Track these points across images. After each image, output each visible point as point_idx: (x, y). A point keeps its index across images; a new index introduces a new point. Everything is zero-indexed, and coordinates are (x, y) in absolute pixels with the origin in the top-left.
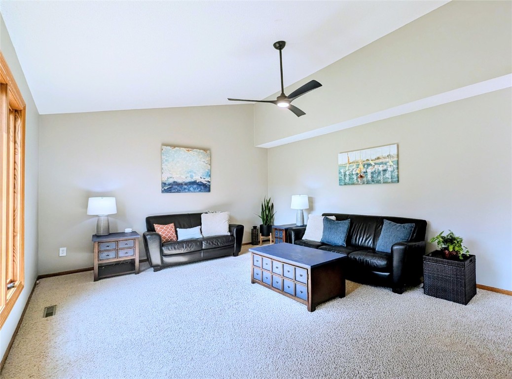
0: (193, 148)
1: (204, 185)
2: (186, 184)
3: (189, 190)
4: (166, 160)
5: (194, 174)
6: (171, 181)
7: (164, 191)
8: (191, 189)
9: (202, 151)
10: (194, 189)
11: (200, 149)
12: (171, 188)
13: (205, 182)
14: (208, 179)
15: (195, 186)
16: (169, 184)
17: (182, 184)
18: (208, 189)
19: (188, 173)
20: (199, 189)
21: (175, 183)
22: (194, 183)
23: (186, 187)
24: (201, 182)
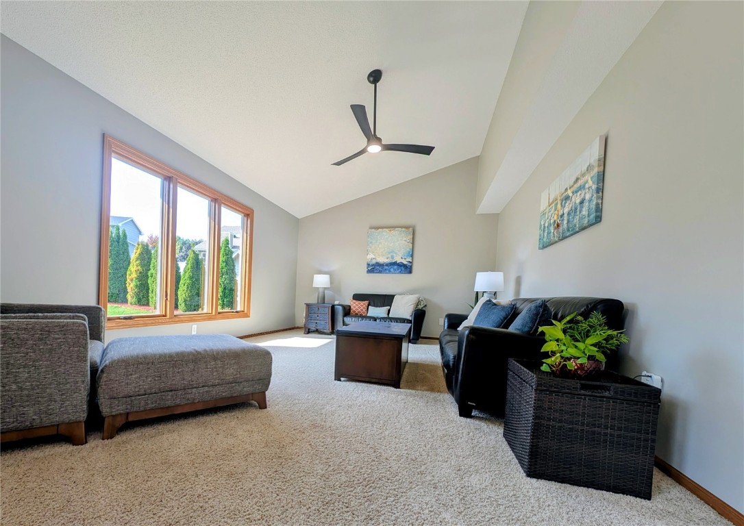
0: (394, 227)
1: (404, 266)
2: (387, 265)
3: (390, 271)
4: (371, 243)
5: (395, 255)
6: (374, 262)
7: (369, 272)
8: (392, 270)
9: (403, 229)
10: (395, 270)
11: (402, 227)
12: (375, 268)
13: (405, 263)
14: (410, 260)
15: (396, 267)
16: (373, 265)
17: (383, 265)
18: (408, 270)
19: (389, 253)
20: (400, 270)
21: (378, 264)
22: (395, 264)
23: (386, 267)
24: (401, 263)
